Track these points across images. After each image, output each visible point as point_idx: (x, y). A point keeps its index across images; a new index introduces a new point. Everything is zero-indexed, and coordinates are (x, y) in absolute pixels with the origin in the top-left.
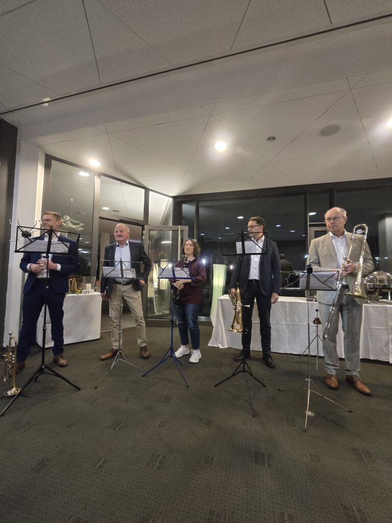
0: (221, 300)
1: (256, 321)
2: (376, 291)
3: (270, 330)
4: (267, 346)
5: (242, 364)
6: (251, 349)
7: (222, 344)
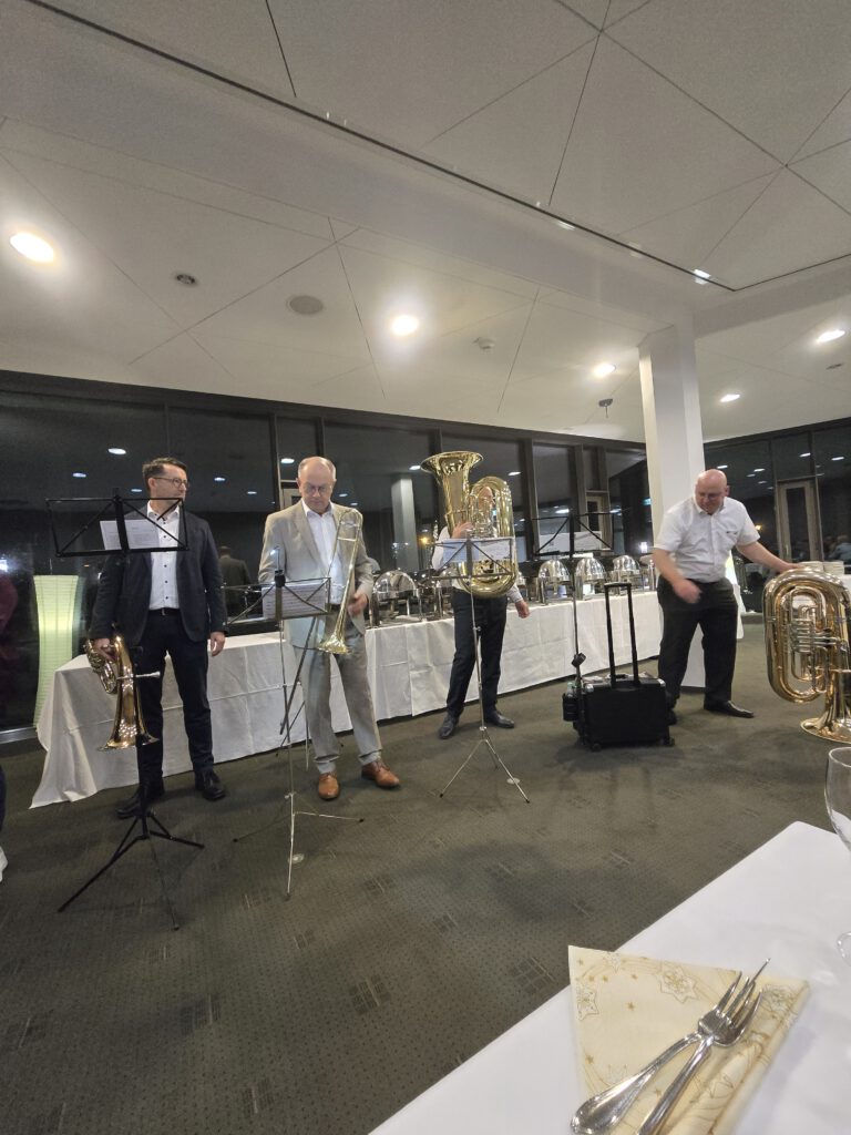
0: (67, 674)
1: (172, 704)
2: (390, 603)
3: (209, 718)
4: (203, 755)
5: (140, 821)
6: (164, 775)
7: (79, 790)
